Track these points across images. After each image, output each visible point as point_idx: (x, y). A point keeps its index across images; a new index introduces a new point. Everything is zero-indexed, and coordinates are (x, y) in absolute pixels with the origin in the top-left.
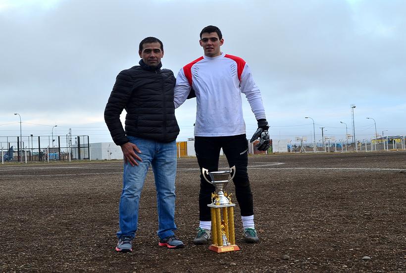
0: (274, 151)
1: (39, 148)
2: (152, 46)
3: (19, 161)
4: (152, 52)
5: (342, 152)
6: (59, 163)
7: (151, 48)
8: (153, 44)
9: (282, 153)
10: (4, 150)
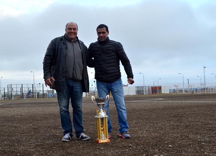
0: (162, 93)
1: (43, 91)
2: (101, 30)
3: (33, 98)
4: (101, 34)
5: (198, 93)
6: (53, 99)
7: (101, 31)
8: (102, 29)
9: (167, 94)
10: (26, 92)
